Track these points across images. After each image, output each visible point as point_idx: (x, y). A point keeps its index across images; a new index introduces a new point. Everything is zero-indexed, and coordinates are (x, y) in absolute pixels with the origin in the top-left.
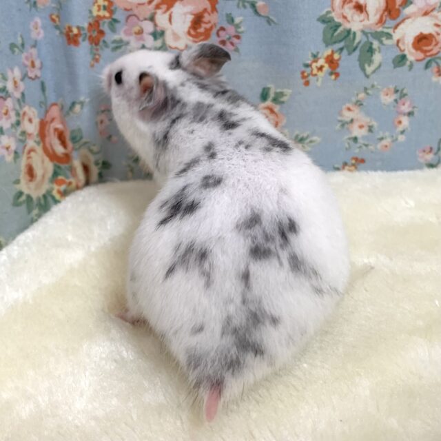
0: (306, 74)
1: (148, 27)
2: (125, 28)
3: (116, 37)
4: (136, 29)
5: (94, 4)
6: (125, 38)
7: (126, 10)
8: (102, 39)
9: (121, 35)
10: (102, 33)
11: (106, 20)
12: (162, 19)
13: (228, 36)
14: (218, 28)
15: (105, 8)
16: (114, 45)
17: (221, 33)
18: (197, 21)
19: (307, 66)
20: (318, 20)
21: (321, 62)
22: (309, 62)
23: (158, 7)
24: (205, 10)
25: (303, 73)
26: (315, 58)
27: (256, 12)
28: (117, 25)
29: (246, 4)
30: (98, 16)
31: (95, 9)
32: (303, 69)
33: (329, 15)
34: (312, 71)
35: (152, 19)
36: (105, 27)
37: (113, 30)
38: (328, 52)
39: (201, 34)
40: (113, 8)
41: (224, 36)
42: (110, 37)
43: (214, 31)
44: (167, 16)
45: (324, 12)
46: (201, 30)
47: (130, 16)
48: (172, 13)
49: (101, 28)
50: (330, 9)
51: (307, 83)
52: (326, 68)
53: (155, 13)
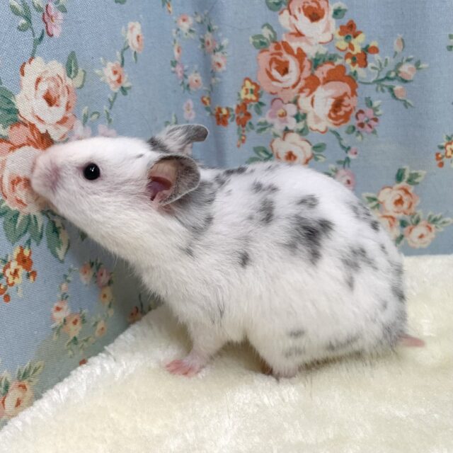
0: (440, 156)
3: (261, 119)
4: (281, 112)
5: (242, 87)
6: (269, 120)
7: (272, 93)
8: (248, 121)
9: (266, 118)
10: (248, 115)
11: (252, 103)
12: (304, 102)
13: (366, 119)
14: (357, 110)
15: (252, 91)
16: (259, 127)
17: (360, 116)
18: (338, 104)
19: (442, 148)
22: (443, 144)
23: (301, 91)
24: (345, 94)
25: (437, 154)
27: (394, 96)
28: (263, 108)
29: (384, 88)
30: (246, 99)
31: (243, 92)
32: (438, 150)
34: (446, 153)
35: (295, 102)
36: (251, 110)
37: (259, 113)
39: (341, 117)
40: (259, 92)
41: (362, 118)
42: (256, 119)
43: (354, 114)
44: (309, 99)
46: (341, 113)
47: (275, 99)
48: (314, 96)
49: (248, 110)
51: (441, 165)
53: (298, 97)
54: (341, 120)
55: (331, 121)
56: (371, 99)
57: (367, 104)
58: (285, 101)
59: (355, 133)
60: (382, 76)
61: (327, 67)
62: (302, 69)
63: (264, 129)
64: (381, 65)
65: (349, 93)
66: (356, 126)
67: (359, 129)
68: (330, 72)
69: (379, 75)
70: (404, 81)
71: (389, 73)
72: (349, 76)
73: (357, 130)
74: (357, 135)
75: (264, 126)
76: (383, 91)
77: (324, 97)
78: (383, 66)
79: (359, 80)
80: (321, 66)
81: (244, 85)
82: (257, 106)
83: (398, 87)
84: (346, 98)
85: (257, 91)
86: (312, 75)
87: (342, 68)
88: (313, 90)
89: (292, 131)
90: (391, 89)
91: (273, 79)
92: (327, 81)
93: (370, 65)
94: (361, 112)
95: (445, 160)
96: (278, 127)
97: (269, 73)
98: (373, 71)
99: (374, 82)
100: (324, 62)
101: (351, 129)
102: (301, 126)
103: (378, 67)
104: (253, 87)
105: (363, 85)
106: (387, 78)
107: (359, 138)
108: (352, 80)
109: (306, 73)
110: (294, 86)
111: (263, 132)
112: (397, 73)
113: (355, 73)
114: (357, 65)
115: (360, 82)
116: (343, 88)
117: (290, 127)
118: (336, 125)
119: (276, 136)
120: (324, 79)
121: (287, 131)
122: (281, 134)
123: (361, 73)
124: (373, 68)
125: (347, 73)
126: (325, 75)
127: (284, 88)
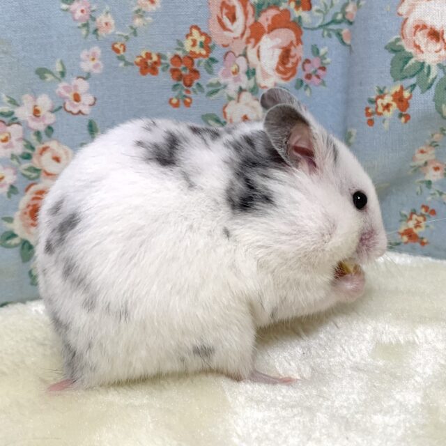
56: (318, 47)
58: (237, 54)
61: (272, 13)
63: (216, 91)
66: (304, 79)
67: (306, 82)
72: (294, 22)
73: (305, 84)
74: (305, 89)
76: (329, 36)
77: (270, 48)
78: (328, 8)
79: (304, 25)
82: (208, 63)
84: (293, 48)
89: (245, 90)
90: (339, 34)
91: (224, 27)
92: (272, 28)
93: (315, 8)
94: (308, 61)
97: (220, 21)
98: (318, 14)
99: (320, 26)
100: (269, 7)
104: (203, 39)
106: (334, 21)
107: (308, 93)
108: (296, 26)
113: (300, 17)
114: (301, 9)
115: (305, 28)
120: (269, 26)
124: (318, 11)
126: (270, 22)
127: (234, 38)
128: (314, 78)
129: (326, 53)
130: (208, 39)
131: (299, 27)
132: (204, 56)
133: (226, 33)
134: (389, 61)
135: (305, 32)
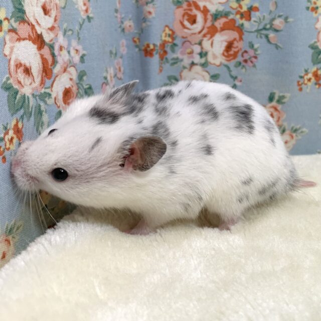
0: (300, 83)
1: (197, 49)
2: (181, 50)
3: (175, 56)
4: (189, 50)
6: (180, 57)
7: (183, 37)
8: (165, 57)
9: (178, 55)
10: (165, 52)
12: (206, 44)
13: (249, 57)
15: (169, 36)
16: (173, 61)
17: (245, 55)
18: (229, 46)
19: (302, 77)
20: (309, 47)
21: (310, 75)
22: (303, 75)
23: (205, 36)
24: (235, 39)
25: (298, 82)
26: (307, 72)
27: (269, 41)
28: (176, 48)
29: (263, 36)
32: (299, 79)
33: (316, 44)
34: (304, 82)
35: (200, 44)
36: (168, 49)
37: (173, 51)
38: (314, 69)
39: (231, 55)
40: (174, 36)
41: (246, 56)
42: (171, 56)
43: (240, 53)
44: (210, 42)
45: (312, 42)
46: (232, 52)
47: (185, 41)
48: (213, 40)
49: (166, 49)
50: (316, 40)
51: (301, 89)
52: (313, 80)
54: (231, 58)
55: (224, 58)
56: (253, 43)
57: (250, 47)
58: (193, 43)
59: (241, 67)
60: (261, 27)
62: (206, 20)
63: (176, 63)
64: (260, 19)
65: (238, 38)
66: (242, 62)
67: (243, 64)
68: (225, 24)
69: (258, 26)
70: (276, 31)
71: (266, 25)
72: (238, 27)
73: (242, 65)
74: (242, 68)
75: (176, 61)
76: (261, 37)
78: (262, 20)
79: (245, 29)
80: (219, 19)
81: (164, 31)
83: (272, 35)
84: (235, 42)
85: (172, 35)
86: (213, 25)
87: (233, 21)
88: (212, 36)
89: (196, 64)
90: (267, 36)
92: (222, 29)
93: (253, 19)
94: (246, 52)
95: (303, 86)
96: (186, 61)
97: (182, 23)
98: (255, 23)
100: (222, 16)
101: (238, 64)
102: (203, 61)
103: (258, 21)
104: (170, 32)
105: (248, 33)
106: (265, 29)
107: (244, 70)
108: (240, 30)
109: (209, 24)
110: (200, 32)
111: (176, 65)
112: (272, 25)
115: (246, 31)
116: (234, 35)
117: (196, 61)
118: (228, 61)
119: (184, 68)
121: (193, 64)
122: (188, 66)
123: (247, 24)
124: (255, 21)
125: (237, 25)
126: (222, 26)
127: (193, 34)
128: (249, 62)
129: (258, 48)
130: (174, 33)
131: (241, 30)
132: (170, 42)
133: (186, 30)
134: (311, 54)
135: (246, 33)
